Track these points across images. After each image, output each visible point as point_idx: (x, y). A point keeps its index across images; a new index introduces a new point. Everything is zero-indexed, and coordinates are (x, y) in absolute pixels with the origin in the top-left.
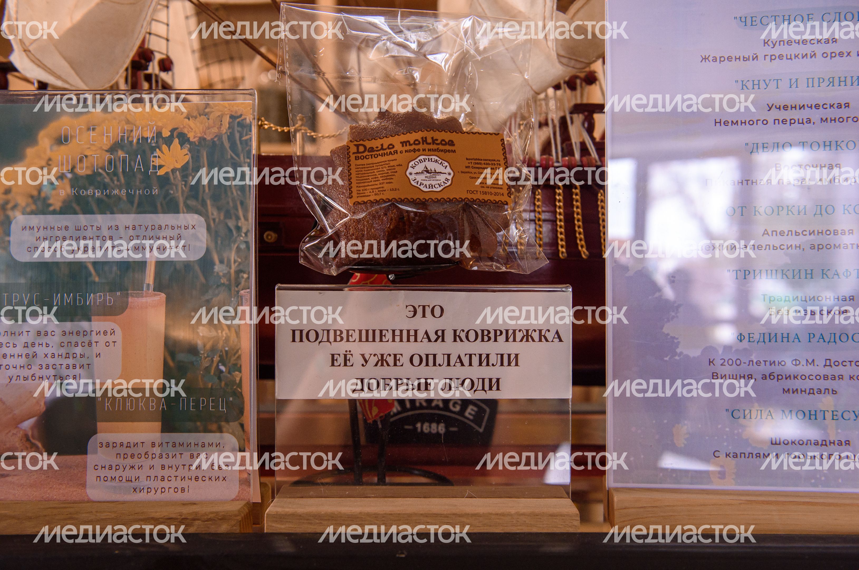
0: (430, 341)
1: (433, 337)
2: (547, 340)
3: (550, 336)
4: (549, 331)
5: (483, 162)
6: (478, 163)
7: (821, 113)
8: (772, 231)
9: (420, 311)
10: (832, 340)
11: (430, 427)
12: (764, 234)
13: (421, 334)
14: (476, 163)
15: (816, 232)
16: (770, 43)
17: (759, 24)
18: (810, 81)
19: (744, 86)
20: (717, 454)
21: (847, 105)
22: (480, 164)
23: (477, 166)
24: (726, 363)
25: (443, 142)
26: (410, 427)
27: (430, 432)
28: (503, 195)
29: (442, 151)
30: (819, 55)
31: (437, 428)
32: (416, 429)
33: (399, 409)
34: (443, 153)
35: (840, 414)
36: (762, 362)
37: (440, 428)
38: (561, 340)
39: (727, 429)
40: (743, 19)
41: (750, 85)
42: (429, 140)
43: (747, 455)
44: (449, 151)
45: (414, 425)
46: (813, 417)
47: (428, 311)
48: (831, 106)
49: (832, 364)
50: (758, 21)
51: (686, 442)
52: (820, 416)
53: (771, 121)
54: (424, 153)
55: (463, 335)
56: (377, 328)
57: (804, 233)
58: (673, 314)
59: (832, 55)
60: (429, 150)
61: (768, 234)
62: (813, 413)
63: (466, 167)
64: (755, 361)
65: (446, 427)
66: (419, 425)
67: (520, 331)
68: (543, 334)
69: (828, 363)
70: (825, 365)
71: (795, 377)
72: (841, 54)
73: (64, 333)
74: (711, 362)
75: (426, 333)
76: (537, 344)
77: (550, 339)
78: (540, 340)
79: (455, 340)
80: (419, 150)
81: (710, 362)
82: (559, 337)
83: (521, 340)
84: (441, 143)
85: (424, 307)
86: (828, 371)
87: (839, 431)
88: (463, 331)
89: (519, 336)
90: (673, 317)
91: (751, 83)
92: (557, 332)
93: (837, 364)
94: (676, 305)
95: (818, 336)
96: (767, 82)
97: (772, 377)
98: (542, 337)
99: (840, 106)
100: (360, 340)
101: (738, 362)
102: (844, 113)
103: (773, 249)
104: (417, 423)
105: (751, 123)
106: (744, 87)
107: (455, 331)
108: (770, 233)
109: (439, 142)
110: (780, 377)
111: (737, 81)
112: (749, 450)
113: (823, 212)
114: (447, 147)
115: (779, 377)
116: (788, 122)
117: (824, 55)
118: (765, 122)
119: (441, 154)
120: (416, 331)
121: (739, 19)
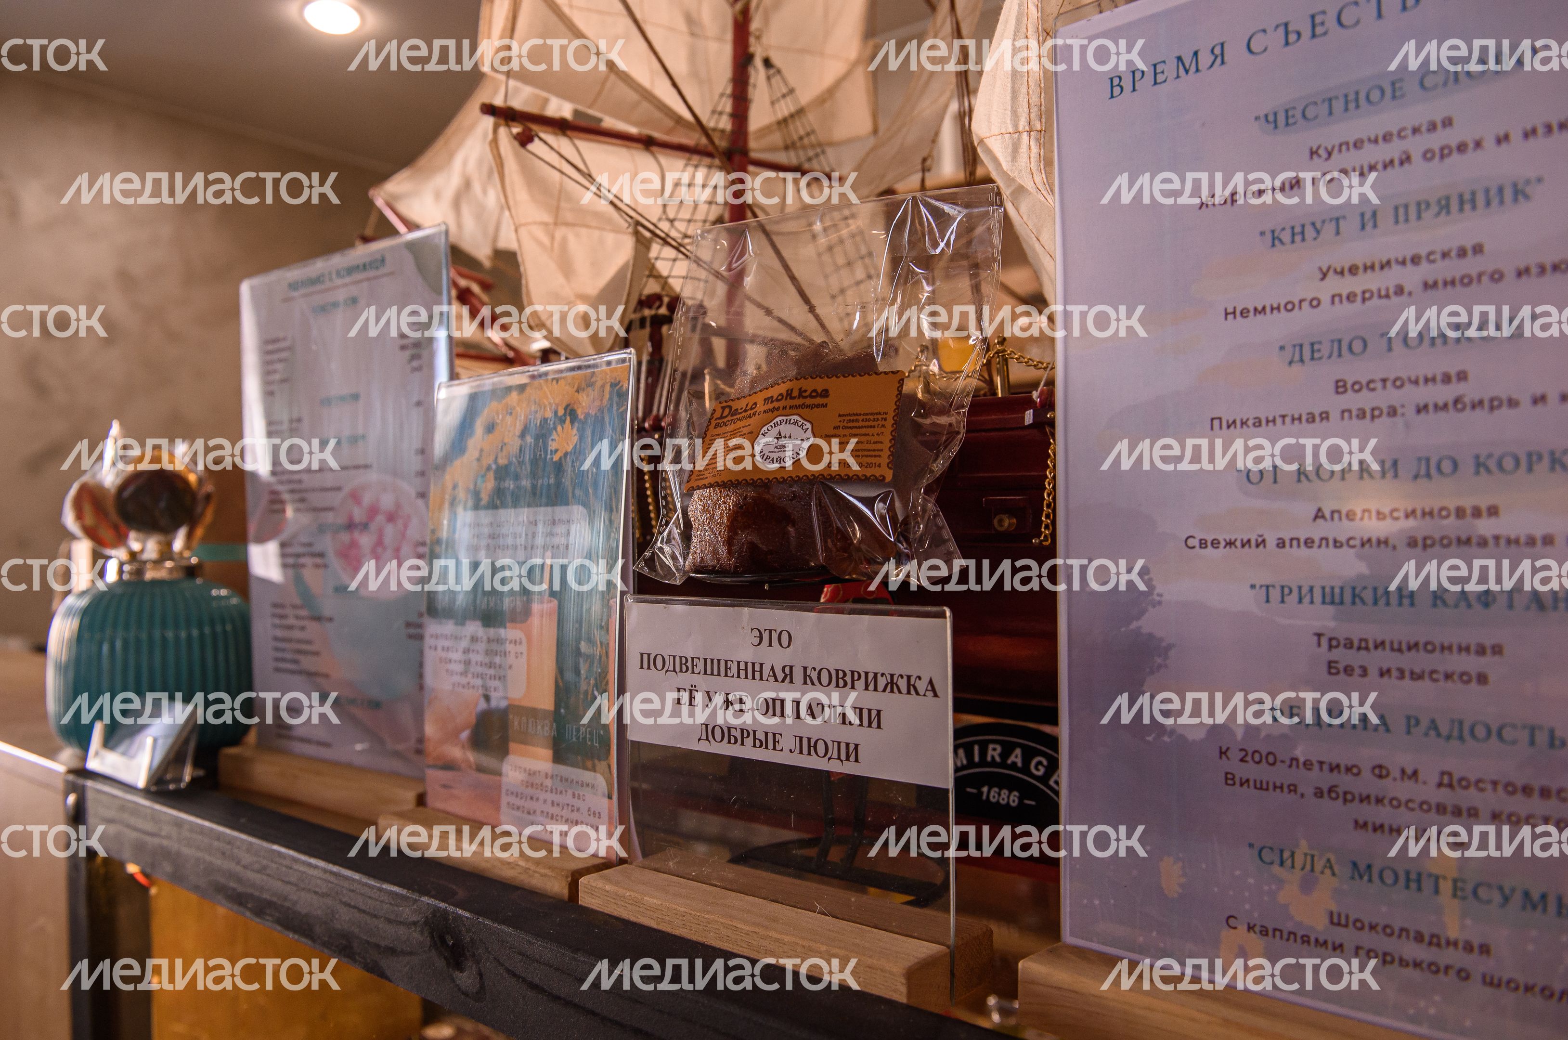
0: (776, 680)
1: (780, 676)
2: (917, 693)
3: (922, 686)
4: (920, 678)
5: (861, 418)
6: (853, 421)
7: (1425, 271)
8: (1333, 512)
9: (766, 636)
10: (1456, 733)
11: (999, 795)
12: (1316, 517)
13: (766, 670)
14: (850, 421)
15: (1419, 513)
16: (1321, 152)
17: (1301, 120)
18: (1401, 211)
19: (1275, 239)
20: (1232, 922)
21: (1478, 249)
22: (857, 420)
23: (851, 424)
24: (1249, 758)
25: (815, 394)
26: (974, 791)
27: (998, 802)
28: (879, 466)
29: (808, 406)
30: (1416, 157)
31: (1008, 797)
32: (982, 793)
33: (965, 762)
34: (808, 410)
35: (1469, 887)
36: (1314, 762)
37: (1012, 798)
38: (936, 695)
39: (1251, 881)
40: (1271, 118)
41: (1286, 236)
42: (795, 393)
43: (1285, 936)
44: (818, 406)
45: (979, 789)
46: (1413, 885)
47: (775, 636)
48: (1445, 255)
49: (1455, 783)
50: (1298, 115)
51: (1180, 891)
52: (1428, 885)
53: (1326, 299)
54: (784, 412)
55: (814, 675)
56: (723, 658)
57: (1395, 514)
58: (1159, 660)
59: (1444, 153)
60: (791, 407)
61: (1323, 517)
62: (1413, 876)
63: (835, 428)
64: (1302, 760)
65: (1021, 799)
66: (985, 789)
67: (882, 675)
68: (912, 682)
69: (1447, 781)
70: (1440, 785)
71: (1379, 801)
72: (1462, 148)
73: (489, 641)
74: (1223, 753)
75: (772, 669)
76: (905, 697)
77: (921, 691)
78: (909, 693)
79: (805, 683)
80: (778, 409)
81: (1221, 753)
82: (934, 690)
83: (884, 690)
84: (811, 396)
85: (770, 631)
86: (1444, 796)
87: (1468, 922)
88: (815, 669)
89: (882, 683)
90: (1160, 666)
91: (1288, 232)
92: (931, 682)
93: (1464, 783)
94: (1164, 644)
95: (1425, 723)
96: (1318, 225)
97: (1333, 795)
98: (911, 688)
99: (1462, 253)
100: (705, 673)
101: (1271, 759)
102: (1471, 265)
103: (1335, 547)
104: (983, 786)
105: (1289, 307)
106: (1276, 242)
107: (805, 668)
108: (1328, 515)
109: (808, 393)
110: (1349, 797)
111: (1262, 234)
112: (1289, 926)
113: (1433, 471)
114: (819, 401)
115: (1347, 798)
116: (1359, 298)
117: (1428, 155)
118: (1315, 303)
119: (806, 411)
120: (761, 665)
121: (1263, 119)
